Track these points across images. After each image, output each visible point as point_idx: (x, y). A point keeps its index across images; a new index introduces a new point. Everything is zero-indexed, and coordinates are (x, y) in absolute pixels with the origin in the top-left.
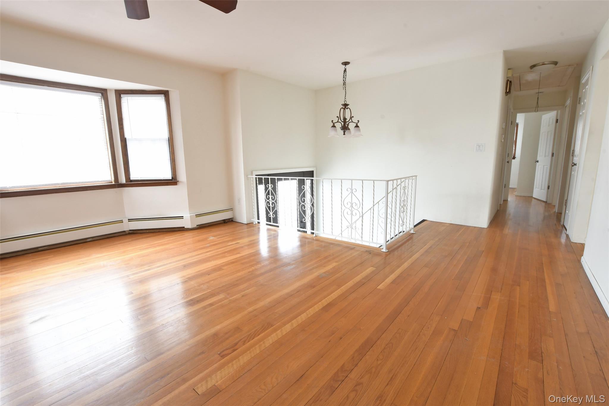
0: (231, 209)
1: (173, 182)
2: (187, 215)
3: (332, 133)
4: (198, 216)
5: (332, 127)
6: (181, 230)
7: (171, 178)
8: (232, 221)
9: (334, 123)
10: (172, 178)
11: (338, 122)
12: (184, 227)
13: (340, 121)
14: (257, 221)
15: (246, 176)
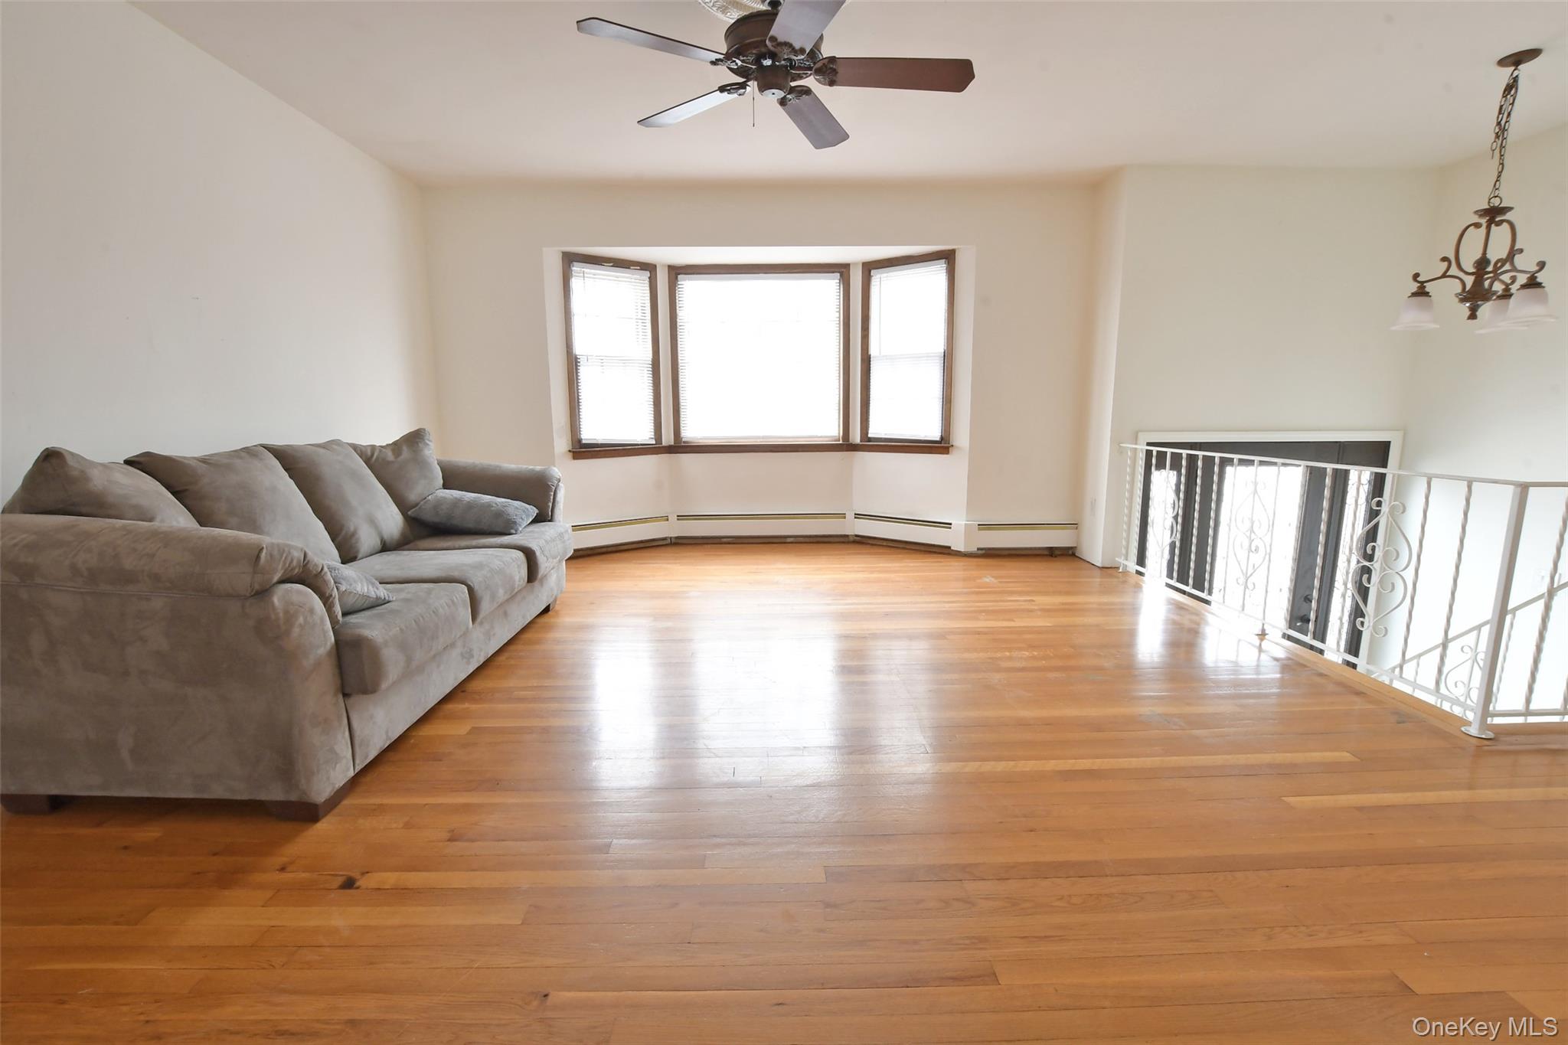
0: (1075, 525)
1: (941, 446)
2: (959, 521)
3: (1413, 317)
4: (983, 527)
5: (1414, 294)
6: (943, 551)
7: (938, 439)
8: (1074, 555)
9: (1422, 283)
10: (942, 438)
11: (1444, 276)
12: (950, 547)
13: (1454, 271)
14: (1133, 566)
15: (1117, 442)
